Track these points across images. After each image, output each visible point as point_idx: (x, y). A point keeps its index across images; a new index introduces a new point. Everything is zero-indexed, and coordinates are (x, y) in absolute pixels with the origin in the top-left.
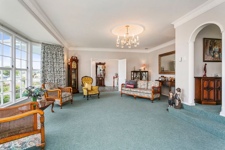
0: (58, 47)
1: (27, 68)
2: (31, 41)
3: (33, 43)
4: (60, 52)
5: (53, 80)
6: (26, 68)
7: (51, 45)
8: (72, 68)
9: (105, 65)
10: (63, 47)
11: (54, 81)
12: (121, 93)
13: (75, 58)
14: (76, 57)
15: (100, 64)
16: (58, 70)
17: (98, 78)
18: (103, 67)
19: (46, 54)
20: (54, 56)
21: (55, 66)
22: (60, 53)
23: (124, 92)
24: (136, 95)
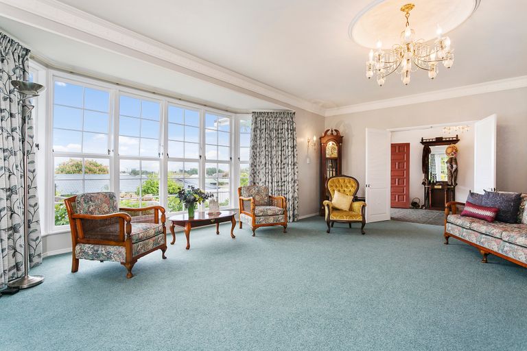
0: (282, 115)
1: (231, 158)
2: (236, 113)
3: (238, 115)
4: (286, 124)
5: (270, 181)
6: (228, 159)
7: (268, 113)
8: (327, 156)
9: (457, 145)
10: (294, 113)
11: (272, 183)
12: (446, 233)
13: (335, 133)
14: (336, 131)
15: (439, 141)
16: (279, 161)
17: (429, 183)
18: (449, 151)
19: (258, 132)
20: (274, 134)
21: (274, 153)
22: (286, 126)
23: (452, 229)
24: (486, 246)
